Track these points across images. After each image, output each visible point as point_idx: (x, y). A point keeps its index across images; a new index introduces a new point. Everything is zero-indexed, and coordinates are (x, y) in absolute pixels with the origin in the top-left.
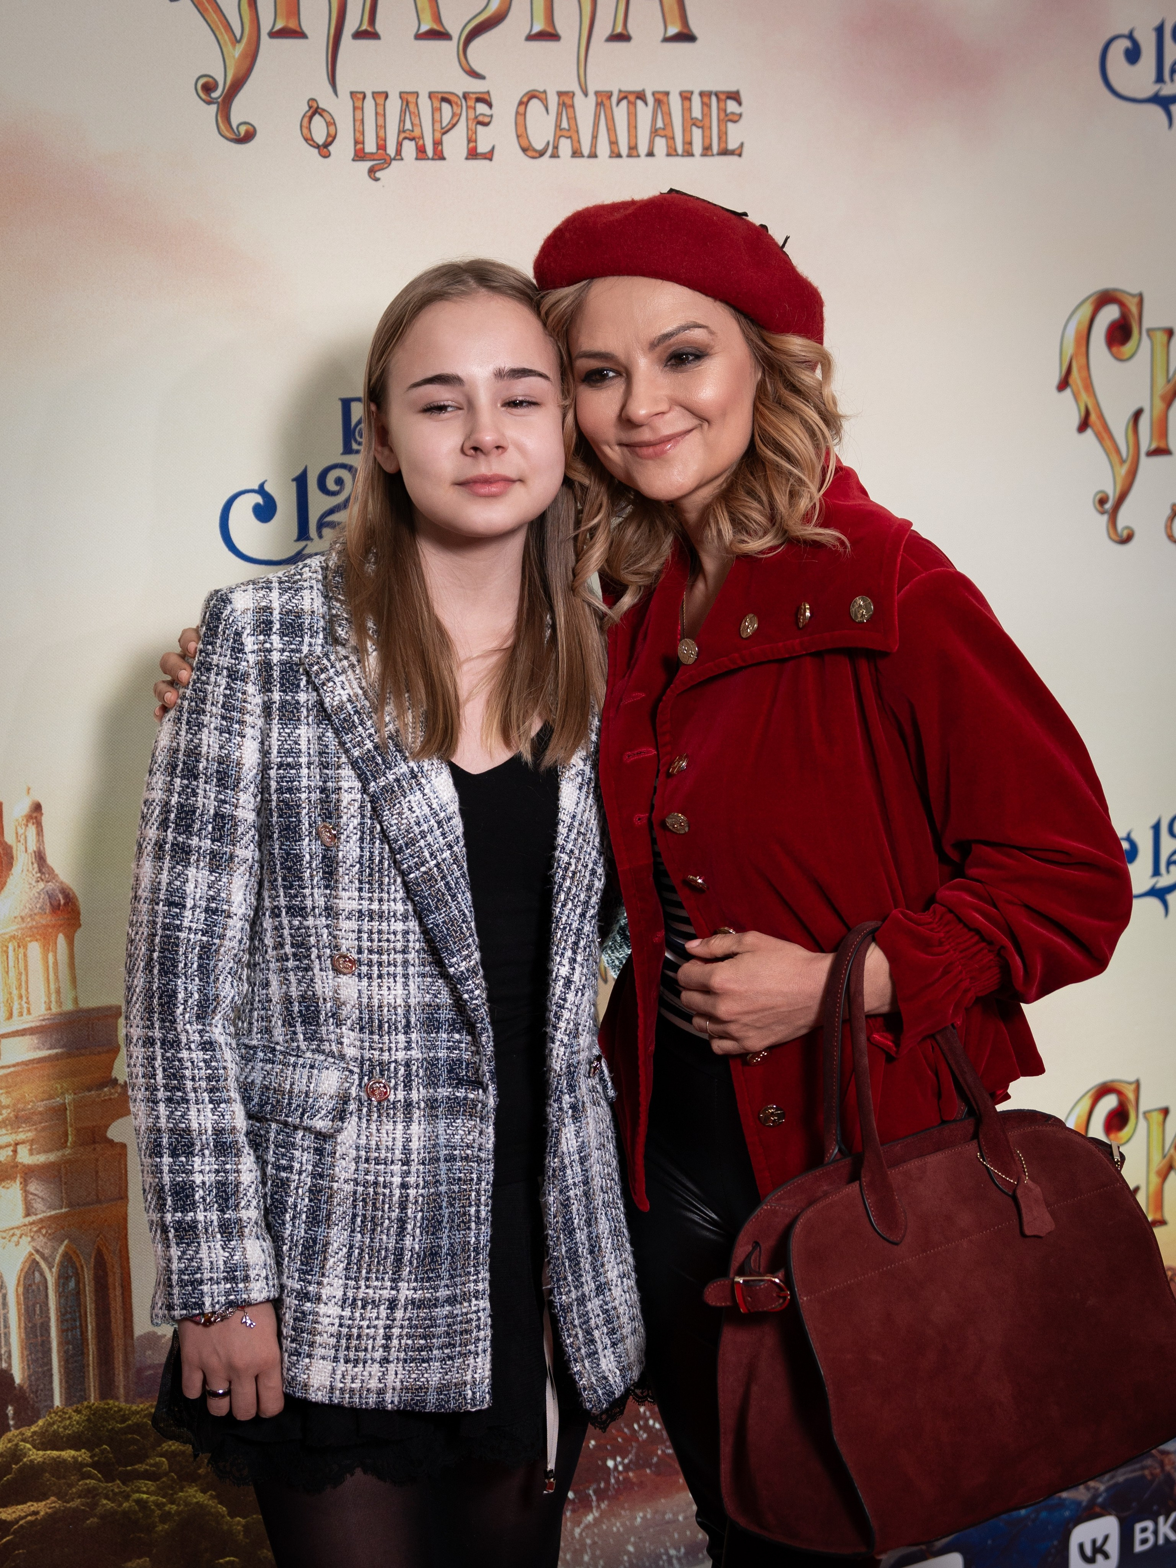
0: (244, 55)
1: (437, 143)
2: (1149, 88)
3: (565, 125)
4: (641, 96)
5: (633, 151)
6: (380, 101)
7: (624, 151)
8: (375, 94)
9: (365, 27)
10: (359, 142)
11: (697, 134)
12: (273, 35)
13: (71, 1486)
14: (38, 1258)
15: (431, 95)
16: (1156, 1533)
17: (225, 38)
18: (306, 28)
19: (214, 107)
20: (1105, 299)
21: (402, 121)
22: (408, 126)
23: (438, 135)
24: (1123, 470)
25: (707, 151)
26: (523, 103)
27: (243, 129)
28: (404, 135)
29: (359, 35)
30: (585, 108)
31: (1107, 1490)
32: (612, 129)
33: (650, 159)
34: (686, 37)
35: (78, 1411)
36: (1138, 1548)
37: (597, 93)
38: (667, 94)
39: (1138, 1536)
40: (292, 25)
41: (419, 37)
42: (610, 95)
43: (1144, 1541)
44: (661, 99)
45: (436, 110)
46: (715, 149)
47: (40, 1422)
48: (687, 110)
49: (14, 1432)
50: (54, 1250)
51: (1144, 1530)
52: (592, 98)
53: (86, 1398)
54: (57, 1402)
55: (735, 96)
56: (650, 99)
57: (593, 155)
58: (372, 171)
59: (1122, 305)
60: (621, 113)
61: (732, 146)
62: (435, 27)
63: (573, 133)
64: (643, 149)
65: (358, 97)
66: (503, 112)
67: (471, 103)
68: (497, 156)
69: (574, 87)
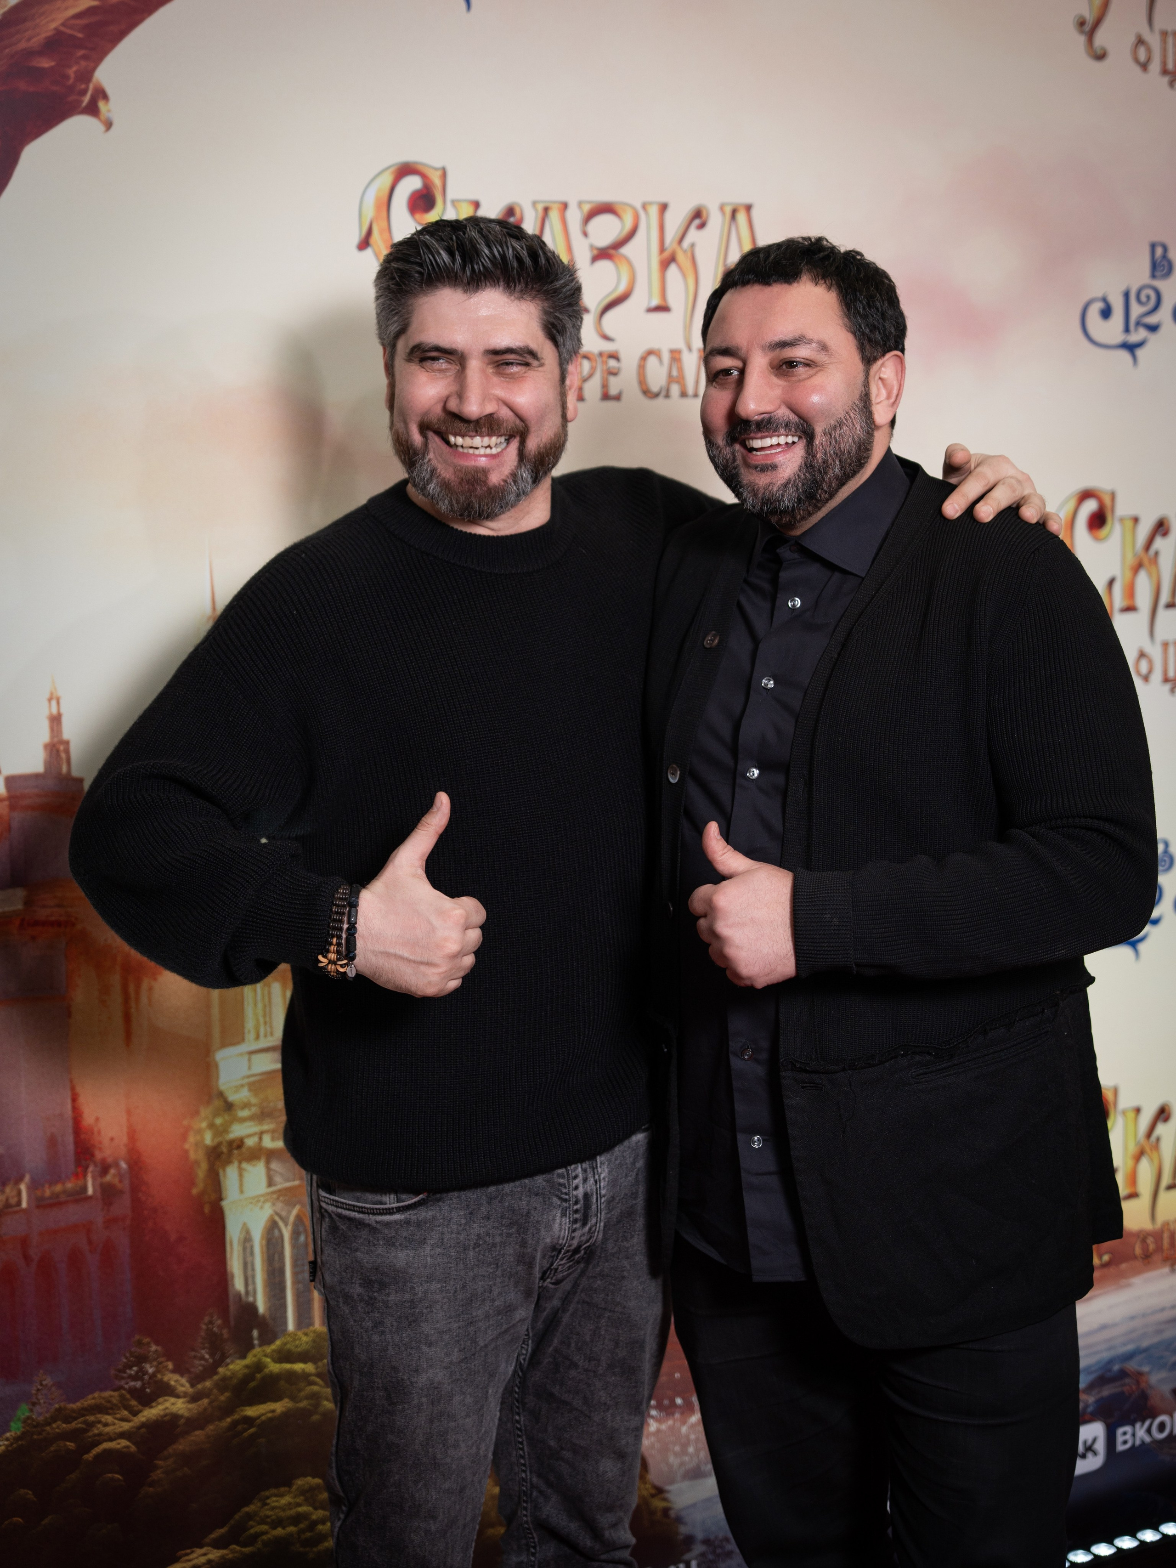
1: (580, 389)
2: (1119, 338)
3: (675, 372)
13: (300, 1391)
14: (277, 1218)
16: (1134, 1435)
20: (1086, 495)
23: (579, 383)
26: (643, 359)
31: (1097, 1401)
35: (306, 1334)
36: (1120, 1448)
39: (1120, 1439)
43: (1125, 1442)
47: (278, 1342)
49: (257, 1350)
50: (289, 1212)
51: (1125, 1433)
52: (695, 355)
53: (312, 1324)
54: (291, 1326)
59: (1099, 499)
63: (680, 380)
66: (628, 365)
67: (605, 359)
68: (624, 397)
69: (681, 345)
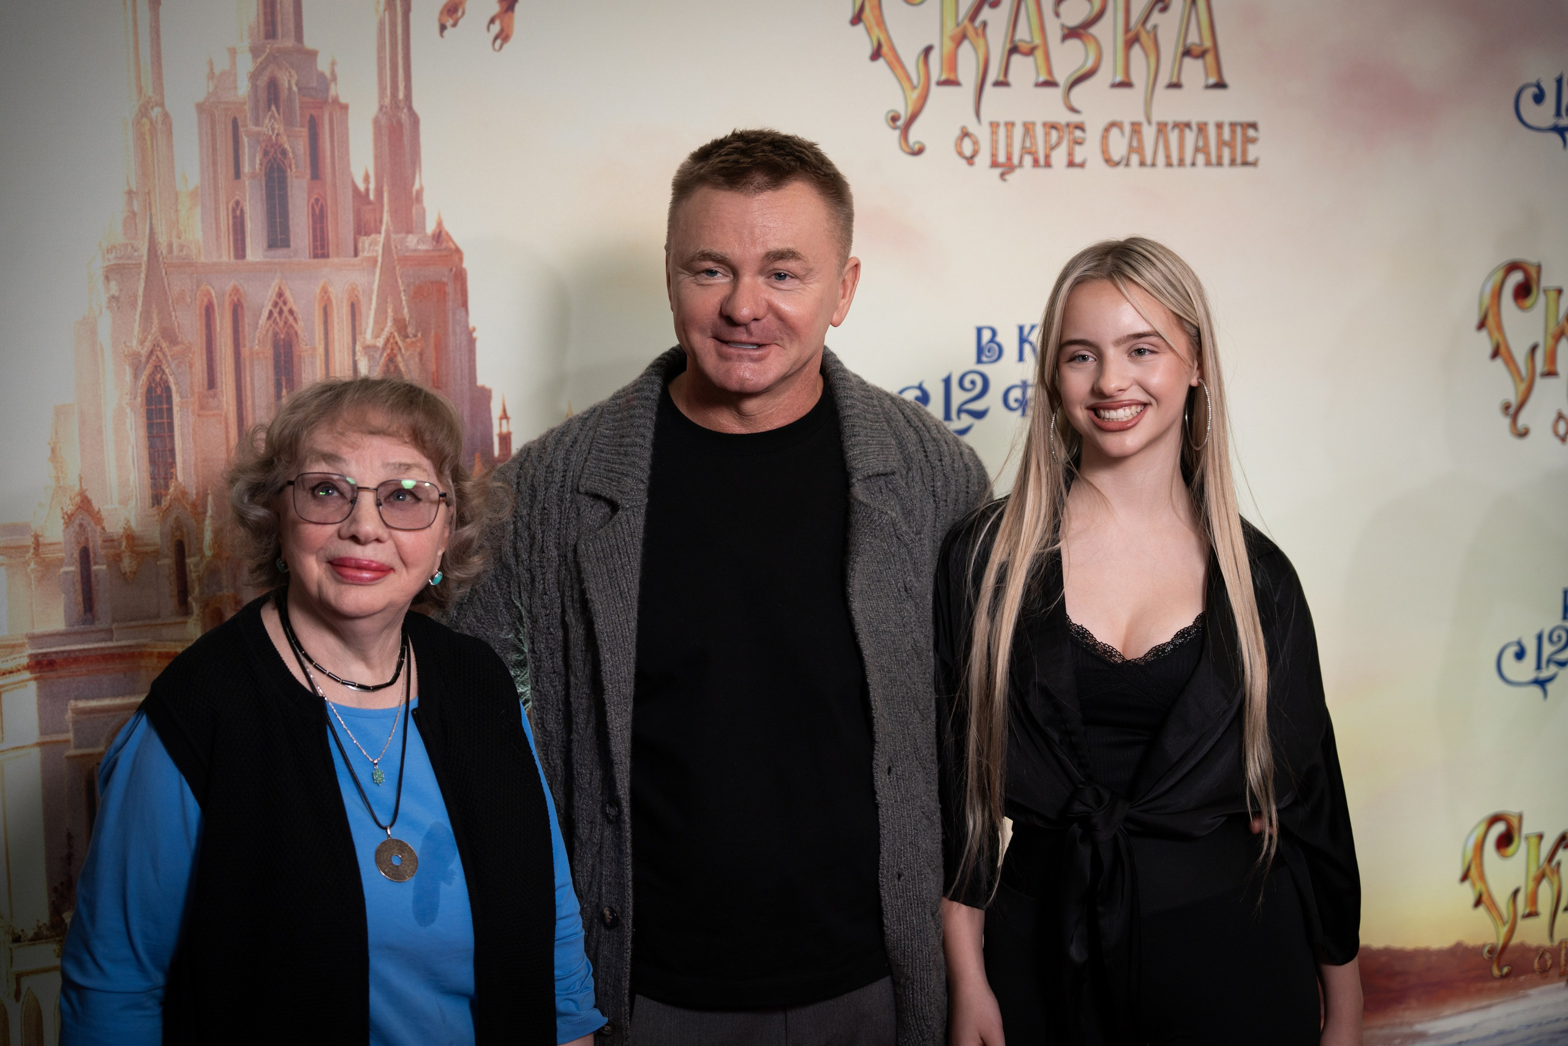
0: (919, 97)
1: (1047, 157)
2: (1551, 121)
4: (1188, 125)
5: (1181, 163)
6: (1009, 127)
7: (1175, 159)
8: (1007, 124)
9: (1001, 78)
10: (994, 155)
11: (1226, 153)
12: (940, 83)
15: (1045, 125)
17: (907, 86)
18: (961, 78)
20: (1513, 267)
21: (1024, 141)
22: (1028, 144)
23: (1048, 150)
24: (1523, 386)
25: (1233, 162)
26: (1107, 130)
27: (916, 147)
28: (1025, 151)
29: (997, 84)
30: (1149, 133)
32: (1167, 147)
33: (1193, 168)
34: (1221, 85)
37: (1158, 124)
38: (1205, 124)
40: (952, 77)
41: (1038, 85)
42: (1165, 125)
44: (1202, 128)
45: (1047, 134)
46: (1239, 160)
48: (1219, 135)
52: (1154, 127)
55: (1253, 126)
56: (1194, 127)
57: (1153, 165)
58: (1002, 175)
59: (1526, 272)
60: (1174, 137)
61: (1251, 158)
62: (1049, 79)
63: (1140, 150)
64: (1188, 160)
65: (994, 126)
66: (1093, 135)
67: (1071, 129)
68: (1088, 165)
69: (1140, 118)
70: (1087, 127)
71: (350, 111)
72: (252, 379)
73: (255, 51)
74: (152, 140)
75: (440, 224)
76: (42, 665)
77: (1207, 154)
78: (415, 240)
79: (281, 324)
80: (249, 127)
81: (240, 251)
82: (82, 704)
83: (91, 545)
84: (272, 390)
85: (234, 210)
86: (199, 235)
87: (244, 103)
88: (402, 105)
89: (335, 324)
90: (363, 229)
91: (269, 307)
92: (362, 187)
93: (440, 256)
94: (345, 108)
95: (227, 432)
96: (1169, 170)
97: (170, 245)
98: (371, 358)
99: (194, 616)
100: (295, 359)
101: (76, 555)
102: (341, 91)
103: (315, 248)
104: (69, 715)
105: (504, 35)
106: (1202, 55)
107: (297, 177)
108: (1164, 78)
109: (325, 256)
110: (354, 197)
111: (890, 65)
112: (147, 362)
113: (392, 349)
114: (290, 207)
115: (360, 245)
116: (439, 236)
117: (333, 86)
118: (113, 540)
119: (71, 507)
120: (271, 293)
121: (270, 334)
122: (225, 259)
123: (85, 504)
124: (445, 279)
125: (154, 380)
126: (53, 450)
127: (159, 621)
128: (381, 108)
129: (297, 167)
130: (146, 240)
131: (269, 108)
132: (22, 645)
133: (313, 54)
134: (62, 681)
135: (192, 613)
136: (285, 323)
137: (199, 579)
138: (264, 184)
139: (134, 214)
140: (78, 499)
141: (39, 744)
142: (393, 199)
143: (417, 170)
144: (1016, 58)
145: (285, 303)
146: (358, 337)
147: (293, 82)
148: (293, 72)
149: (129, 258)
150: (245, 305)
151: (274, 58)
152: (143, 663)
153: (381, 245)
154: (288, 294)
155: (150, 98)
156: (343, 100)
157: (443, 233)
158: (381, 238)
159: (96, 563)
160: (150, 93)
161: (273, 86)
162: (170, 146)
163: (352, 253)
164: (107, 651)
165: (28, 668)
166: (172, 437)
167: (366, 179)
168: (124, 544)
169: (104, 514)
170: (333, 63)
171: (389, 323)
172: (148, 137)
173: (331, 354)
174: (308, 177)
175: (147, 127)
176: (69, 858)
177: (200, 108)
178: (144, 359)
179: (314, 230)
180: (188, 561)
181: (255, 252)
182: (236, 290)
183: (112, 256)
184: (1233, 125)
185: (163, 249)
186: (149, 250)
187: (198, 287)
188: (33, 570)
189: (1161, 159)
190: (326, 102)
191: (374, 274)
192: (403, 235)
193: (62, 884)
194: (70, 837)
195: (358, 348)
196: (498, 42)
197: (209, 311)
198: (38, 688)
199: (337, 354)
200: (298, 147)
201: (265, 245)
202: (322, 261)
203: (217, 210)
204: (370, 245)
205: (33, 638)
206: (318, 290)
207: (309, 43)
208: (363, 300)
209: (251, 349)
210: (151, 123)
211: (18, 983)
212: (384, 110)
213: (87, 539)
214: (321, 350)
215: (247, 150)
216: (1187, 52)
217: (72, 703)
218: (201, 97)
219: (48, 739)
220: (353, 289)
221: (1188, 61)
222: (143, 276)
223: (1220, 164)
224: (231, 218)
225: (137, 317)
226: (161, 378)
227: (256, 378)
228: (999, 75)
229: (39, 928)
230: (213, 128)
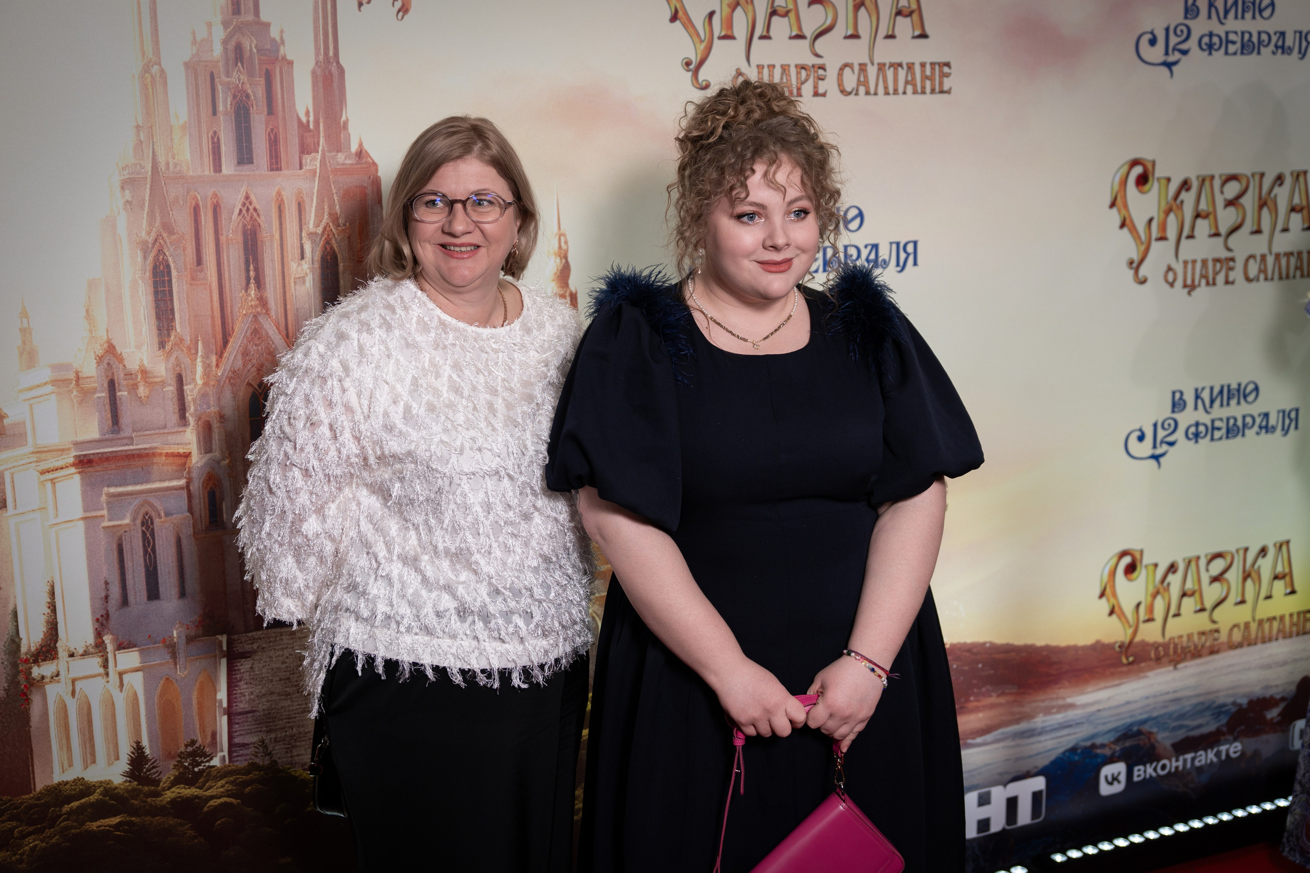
0: (705, 48)
1: (799, 89)
2: (1161, 58)
3: (862, 79)
4: (900, 65)
5: (896, 92)
6: (771, 69)
7: (891, 90)
8: (769, 66)
9: (765, 33)
11: (928, 84)
12: (720, 38)
15: (796, 66)
16: (1145, 772)
17: (696, 40)
18: (736, 34)
19: (690, 74)
20: (1135, 163)
21: (782, 78)
22: (785, 80)
23: (799, 85)
24: (1142, 248)
25: (933, 91)
26: (842, 69)
27: (704, 84)
29: (762, 37)
30: (872, 71)
32: (885, 81)
33: (904, 96)
34: (924, 36)
36: (1136, 779)
37: (879, 64)
38: (913, 64)
39: (1136, 774)
40: (729, 33)
41: (791, 38)
42: (884, 65)
43: (1139, 776)
44: (910, 66)
45: (798, 73)
46: (937, 90)
48: (923, 72)
51: (1139, 771)
52: (876, 67)
55: (948, 65)
56: (905, 67)
57: (876, 94)
59: (1144, 166)
60: (890, 73)
61: (946, 88)
62: (799, 33)
63: (866, 83)
64: (901, 90)
65: (760, 67)
66: (832, 73)
67: (816, 69)
68: (828, 95)
69: (867, 61)
70: (827, 68)
71: (295, 65)
72: (228, 258)
73: (226, 24)
74: (153, 89)
75: (361, 145)
76: (84, 463)
77: (915, 86)
78: (343, 157)
79: (248, 218)
80: (222, 79)
81: (218, 167)
82: (112, 490)
83: (116, 378)
84: (243, 266)
85: (213, 138)
86: (188, 156)
87: (219, 61)
88: (331, 60)
89: (287, 218)
90: (305, 149)
91: (240, 206)
92: (304, 119)
93: (361, 168)
94: (291, 63)
95: (211, 297)
96: (887, 97)
97: (168, 164)
98: (313, 242)
99: (191, 427)
100: (259, 243)
101: (106, 385)
102: (288, 51)
103: (271, 164)
104: (104, 498)
105: (404, 9)
106: (910, 14)
107: (257, 113)
108: (882, 32)
109: (279, 169)
110: (298, 127)
111: (684, 25)
112: (153, 247)
113: (328, 235)
114: (253, 135)
115: (304, 161)
116: (361, 154)
117: (282, 48)
118: (131, 374)
119: (101, 351)
120: (241, 197)
121: (241, 224)
122: (207, 173)
123: (111, 349)
124: (365, 185)
125: (158, 260)
126: (87, 311)
127: (166, 431)
128: (317, 63)
129: (257, 106)
130: (150, 160)
131: (236, 64)
132: (69, 449)
133: (267, 25)
134: (98, 474)
135: (189, 425)
136: (251, 218)
137: (194, 400)
138: (233, 119)
139: (141, 142)
140: (106, 345)
141: (83, 519)
142: (328, 127)
143: (344, 107)
144: (775, 19)
145: (251, 203)
146: (304, 227)
147: (253, 46)
148: (253, 38)
149: (138, 173)
150: (222, 206)
151: (239, 29)
152: (155, 460)
153: (319, 161)
154: (252, 197)
155: (150, 59)
156: (289, 58)
157: (364, 151)
158: (319, 156)
159: (120, 391)
160: (151, 56)
161: (239, 48)
162: (166, 93)
163: (298, 167)
164: (129, 453)
165: (74, 465)
166: (172, 300)
167: (307, 114)
168: (139, 377)
169: (124, 355)
170: (282, 32)
171: (326, 217)
172: (149, 87)
173: (284, 239)
174: (266, 113)
175: (149, 80)
176: (107, 597)
177: (187, 65)
178: (150, 246)
179: (271, 151)
180: (185, 388)
181: (229, 167)
182: (215, 195)
183: (126, 173)
184: (933, 64)
185: (162, 166)
186: (152, 167)
187: (188, 193)
188: (75, 396)
189: (881, 90)
190: (277, 59)
191: (315, 181)
192: (334, 153)
193: (102, 616)
194: (107, 583)
195: (304, 234)
196: (401, 14)
197: (196, 210)
198: (81, 479)
199: (288, 239)
200: (258, 92)
201: (236, 162)
202: (277, 173)
203: (200, 138)
204: (311, 161)
205: (77, 444)
206: (274, 194)
207: (264, 17)
208: (307, 200)
209: (227, 236)
210: (152, 77)
211: (73, 685)
212: (319, 64)
213: (113, 374)
214: (277, 236)
215: (221, 95)
216: (899, 13)
217: (106, 489)
218: (187, 58)
219: (89, 515)
220: (299, 193)
221: (899, 19)
222: (148, 186)
223: (923, 92)
224: (210, 144)
225: (145, 215)
226: (163, 259)
227: (231, 257)
228: (763, 32)
229: (87, 647)
230: (196, 79)
